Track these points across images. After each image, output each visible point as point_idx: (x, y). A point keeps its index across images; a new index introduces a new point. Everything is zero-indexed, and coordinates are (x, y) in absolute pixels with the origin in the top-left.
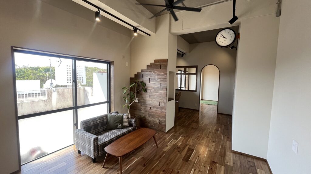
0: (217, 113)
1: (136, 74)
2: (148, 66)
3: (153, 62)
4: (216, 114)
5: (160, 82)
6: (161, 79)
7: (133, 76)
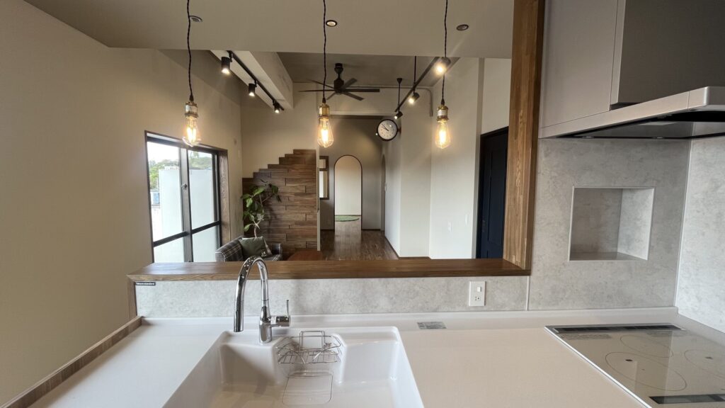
0: (362, 229)
1: (257, 171)
2: (281, 159)
3: (292, 153)
4: (359, 232)
5: (306, 184)
6: (307, 179)
7: (251, 176)
